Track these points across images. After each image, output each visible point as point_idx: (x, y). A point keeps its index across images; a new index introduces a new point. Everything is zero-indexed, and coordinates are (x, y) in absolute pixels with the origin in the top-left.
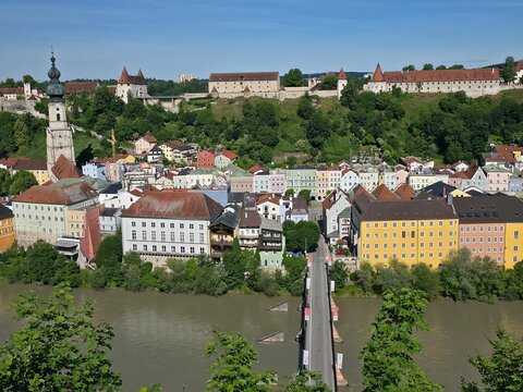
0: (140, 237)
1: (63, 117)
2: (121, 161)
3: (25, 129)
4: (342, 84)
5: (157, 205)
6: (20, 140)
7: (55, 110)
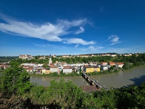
0: (65, 71)
4: (75, 56)
5: (66, 68)
7: (50, 59)
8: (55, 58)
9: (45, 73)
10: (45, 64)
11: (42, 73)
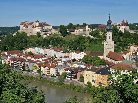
1: (111, 37)
3: (88, 41)
6: (87, 45)
7: (109, 35)
8: (127, 32)
9: (93, 84)
10: (92, 54)
11: (83, 81)
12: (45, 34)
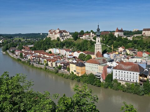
1: (99, 41)
2: (114, 53)
3: (90, 44)
6: (89, 47)
9: (75, 73)
11: (69, 71)
12: (63, 39)
